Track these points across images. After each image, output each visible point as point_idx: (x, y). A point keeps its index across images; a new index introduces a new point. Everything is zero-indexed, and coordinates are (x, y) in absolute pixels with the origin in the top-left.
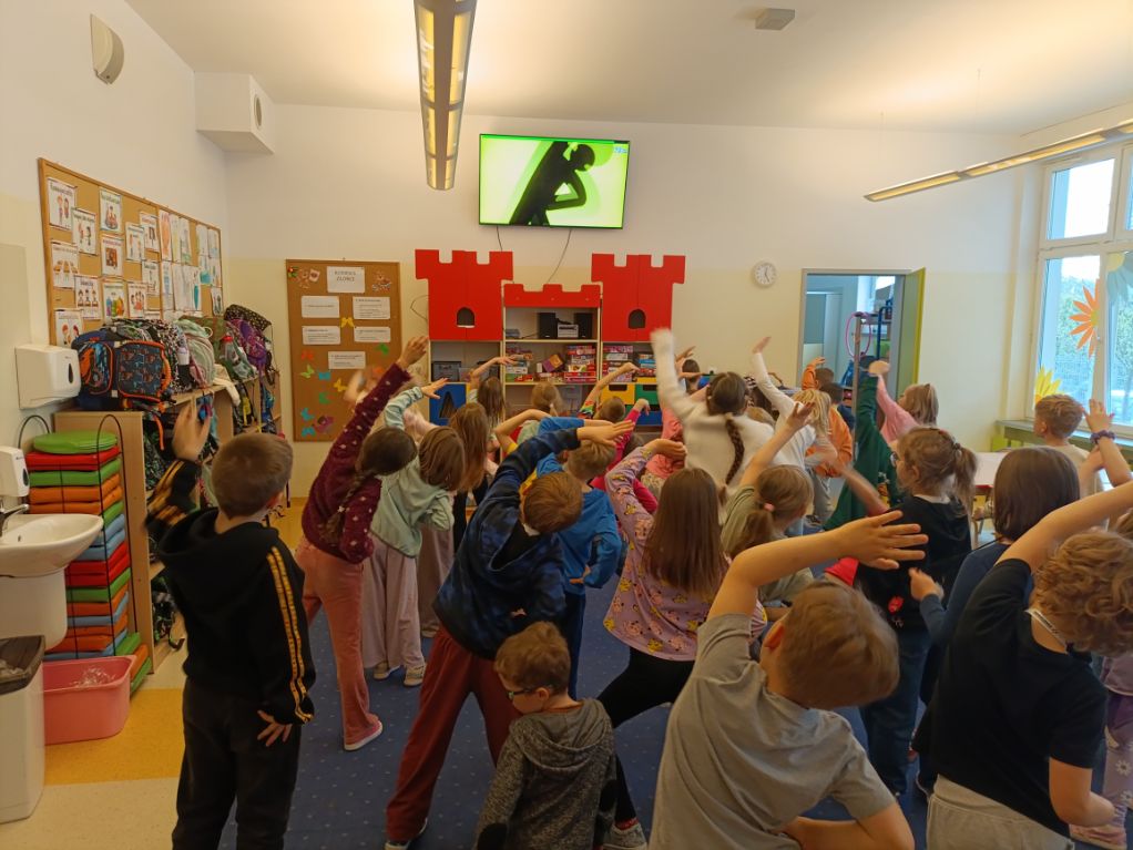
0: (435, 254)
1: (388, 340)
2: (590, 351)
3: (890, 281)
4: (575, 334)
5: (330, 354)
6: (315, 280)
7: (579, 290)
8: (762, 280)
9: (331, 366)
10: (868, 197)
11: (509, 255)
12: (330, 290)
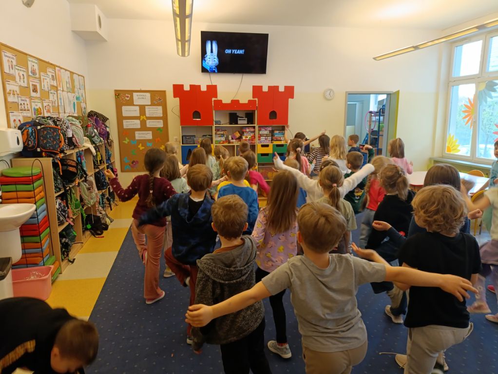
0: (182, 86)
1: (162, 126)
2: (252, 130)
3: (384, 97)
4: (246, 122)
5: (136, 132)
6: (128, 99)
7: (247, 102)
8: (328, 97)
9: (137, 138)
10: (375, 59)
11: (215, 86)
12: (135, 103)
